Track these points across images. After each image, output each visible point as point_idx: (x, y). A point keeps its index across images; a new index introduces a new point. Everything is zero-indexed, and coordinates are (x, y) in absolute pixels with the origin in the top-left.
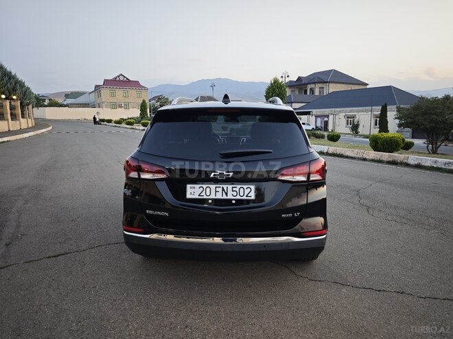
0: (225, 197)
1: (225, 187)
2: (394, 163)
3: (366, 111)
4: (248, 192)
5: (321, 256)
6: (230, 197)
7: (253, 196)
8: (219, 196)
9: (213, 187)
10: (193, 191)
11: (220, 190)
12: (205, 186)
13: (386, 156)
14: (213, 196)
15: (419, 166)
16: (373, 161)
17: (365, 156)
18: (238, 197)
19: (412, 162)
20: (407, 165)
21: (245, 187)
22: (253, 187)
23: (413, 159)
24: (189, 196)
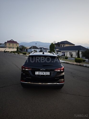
0: (43, 74)
1: (43, 72)
2: (80, 65)
3: (74, 52)
4: (48, 73)
5: (63, 88)
6: (44, 74)
7: (49, 74)
8: (42, 74)
9: (41, 72)
10: (37, 73)
11: (42, 73)
12: (39, 72)
13: (78, 64)
14: (41, 74)
15: (86, 67)
16: (75, 65)
17: (74, 64)
18: (46, 74)
19: (84, 65)
20: (83, 66)
21: (48, 72)
22: (49, 72)
23: (85, 65)
24: (36, 74)
